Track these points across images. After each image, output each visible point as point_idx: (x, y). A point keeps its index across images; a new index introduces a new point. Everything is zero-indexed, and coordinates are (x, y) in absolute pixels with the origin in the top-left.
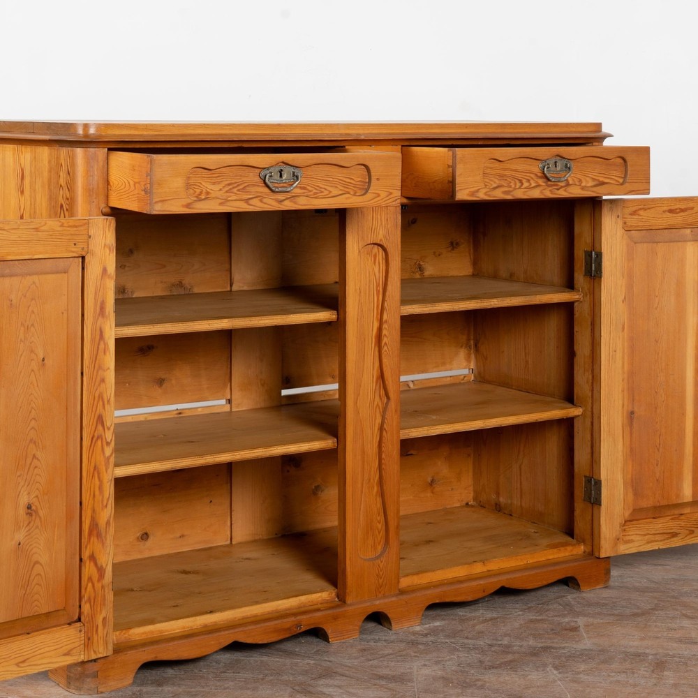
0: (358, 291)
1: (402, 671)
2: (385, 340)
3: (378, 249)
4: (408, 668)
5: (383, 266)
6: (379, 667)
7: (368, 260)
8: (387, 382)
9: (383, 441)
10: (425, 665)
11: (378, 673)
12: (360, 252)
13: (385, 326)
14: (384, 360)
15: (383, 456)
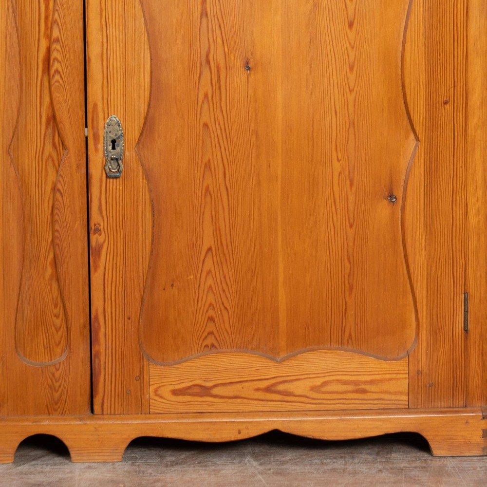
1: (60, 476)
2: (55, 66)
4: (68, 473)
6: (31, 473)
10: (89, 467)
11: (29, 481)
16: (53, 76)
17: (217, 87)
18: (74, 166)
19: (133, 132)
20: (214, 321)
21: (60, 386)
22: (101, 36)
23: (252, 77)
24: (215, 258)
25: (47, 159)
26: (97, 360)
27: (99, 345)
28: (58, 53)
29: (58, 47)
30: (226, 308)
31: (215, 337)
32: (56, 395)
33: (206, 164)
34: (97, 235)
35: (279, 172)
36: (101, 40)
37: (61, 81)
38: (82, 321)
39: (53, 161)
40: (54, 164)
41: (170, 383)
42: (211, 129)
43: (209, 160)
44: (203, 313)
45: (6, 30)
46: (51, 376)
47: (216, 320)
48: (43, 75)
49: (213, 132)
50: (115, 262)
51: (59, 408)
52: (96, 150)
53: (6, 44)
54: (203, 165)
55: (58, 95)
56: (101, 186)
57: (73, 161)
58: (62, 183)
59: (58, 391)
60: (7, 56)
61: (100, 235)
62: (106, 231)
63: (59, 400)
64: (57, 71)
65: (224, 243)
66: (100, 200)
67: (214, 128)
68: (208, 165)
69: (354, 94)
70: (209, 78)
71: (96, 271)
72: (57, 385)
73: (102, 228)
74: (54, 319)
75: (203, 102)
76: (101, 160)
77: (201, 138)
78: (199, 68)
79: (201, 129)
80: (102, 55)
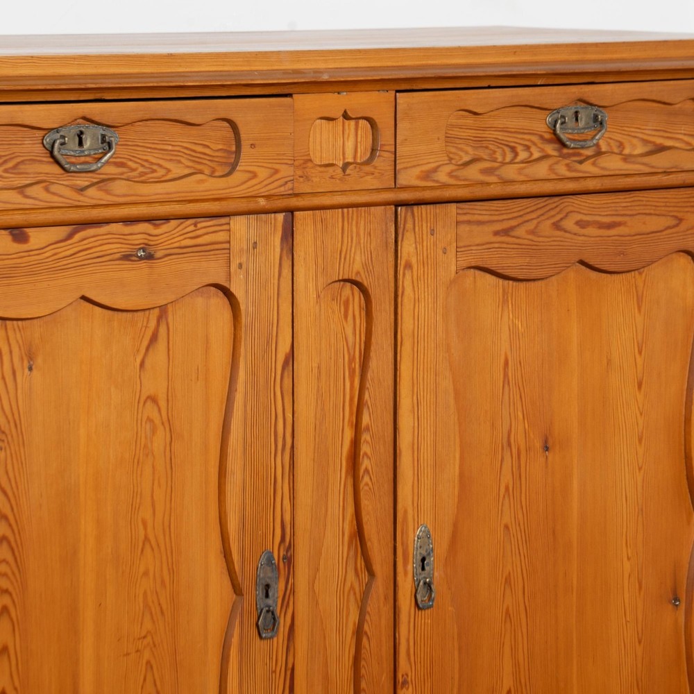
0: (315, 371)
2: (365, 464)
3: (352, 290)
5: (361, 323)
7: (333, 312)
8: (369, 544)
9: (363, 656)
13: (365, 437)
15: (363, 685)
16: (363, 477)
17: (518, 476)
18: (382, 598)
19: (440, 547)
22: (412, 419)
23: (550, 458)
25: (349, 591)
28: (368, 446)
29: (368, 438)
33: (506, 579)
34: (404, 689)
35: (575, 582)
36: (412, 425)
37: (370, 483)
39: (355, 594)
40: (356, 599)
42: (511, 532)
43: (509, 573)
45: (316, 419)
48: (346, 479)
49: (514, 536)
52: (406, 574)
53: (315, 439)
54: (504, 580)
55: (366, 502)
56: (409, 622)
57: (381, 590)
58: (370, 623)
60: (316, 455)
61: (407, 689)
62: (414, 682)
64: (366, 471)
65: (523, 681)
66: (408, 640)
67: (514, 531)
68: (508, 581)
69: (642, 471)
70: (510, 465)
73: (409, 679)
75: (504, 496)
76: (410, 586)
77: (502, 543)
78: (500, 452)
79: (502, 533)
80: (413, 444)
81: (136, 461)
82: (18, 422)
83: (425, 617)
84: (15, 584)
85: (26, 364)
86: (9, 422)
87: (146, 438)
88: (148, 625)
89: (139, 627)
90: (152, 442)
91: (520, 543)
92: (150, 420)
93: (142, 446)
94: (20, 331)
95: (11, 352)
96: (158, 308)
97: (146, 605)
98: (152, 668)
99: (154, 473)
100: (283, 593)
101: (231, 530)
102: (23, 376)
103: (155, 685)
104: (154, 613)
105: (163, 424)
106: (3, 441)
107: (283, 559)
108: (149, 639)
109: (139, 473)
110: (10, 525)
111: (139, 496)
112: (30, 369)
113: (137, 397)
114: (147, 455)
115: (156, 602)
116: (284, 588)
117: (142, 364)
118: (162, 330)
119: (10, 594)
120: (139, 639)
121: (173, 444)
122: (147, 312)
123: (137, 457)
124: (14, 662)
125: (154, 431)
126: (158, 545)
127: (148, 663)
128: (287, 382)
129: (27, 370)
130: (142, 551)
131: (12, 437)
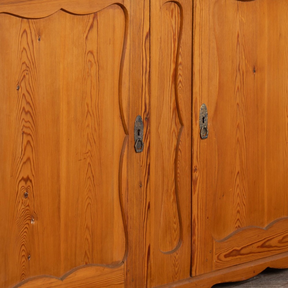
0: (159, 39)
2: (180, 78)
3: (175, 5)
5: (178, 20)
7: (167, 15)
8: (181, 112)
9: (178, 159)
12: (161, 8)
13: (180, 67)
14: (179, 95)
15: (178, 171)
16: (179, 84)
17: (243, 83)
18: (186, 134)
19: (211, 112)
20: (239, 212)
21: (178, 264)
22: (199, 60)
23: (256, 75)
24: (240, 177)
25: (173, 132)
26: (194, 245)
27: (195, 236)
28: (181, 71)
29: (181, 68)
30: (244, 204)
31: (240, 221)
32: (176, 269)
34: (195, 172)
35: (266, 127)
36: (199, 62)
37: (182, 87)
38: (188, 223)
39: (175, 133)
40: (176, 135)
41: (223, 251)
42: (240, 106)
43: (239, 123)
44: (235, 209)
45: (159, 60)
46: (174, 258)
47: (240, 212)
48: (172, 84)
49: (241, 108)
50: (202, 187)
51: (177, 276)
52: (196, 124)
53: (159, 68)
54: (236, 126)
55: (180, 95)
56: (198, 144)
57: (186, 132)
58: (181, 145)
59: (177, 266)
60: (159, 75)
61: (197, 172)
62: (199, 170)
63: (178, 272)
64: (180, 81)
65: (244, 169)
66: (197, 152)
67: (241, 106)
68: (238, 126)
70: (240, 78)
71: (194, 193)
72: (177, 263)
73: (197, 168)
74: (174, 225)
75: (237, 92)
76: (198, 129)
77: (236, 111)
78: (235, 73)
79: (236, 106)
80: (200, 70)
81: (84, 78)
82: (34, 63)
83: (204, 142)
84: (33, 131)
85: (37, 38)
86: (30, 63)
87: (88, 68)
88: (89, 148)
89: (85, 148)
90: (91, 71)
91: (243, 111)
92: (90, 61)
93: (87, 72)
94: (35, 23)
95: (31, 33)
96: (93, 14)
97: (88, 139)
98: (90, 165)
99: (91, 84)
100: (145, 133)
101: (124, 107)
102: (36, 42)
103: (92, 173)
104: (91, 142)
105: (95, 63)
106: (28, 71)
107: (146, 119)
108: (89, 153)
109: (85, 83)
110: (31, 106)
111: (85, 94)
112: (39, 40)
113: (85, 52)
114: (89, 76)
115: (92, 138)
116: (146, 131)
117: (87, 37)
118: (95, 23)
119: (31, 136)
120: (85, 154)
121: (99, 71)
122: (89, 15)
123: (84, 77)
124: (32, 164)
125: (91, 66)
126: (93, 114)
127: (89, 163)
128: (148, 44)
129: (38, 40)
130: (87, 116)
131: (32, 69)
